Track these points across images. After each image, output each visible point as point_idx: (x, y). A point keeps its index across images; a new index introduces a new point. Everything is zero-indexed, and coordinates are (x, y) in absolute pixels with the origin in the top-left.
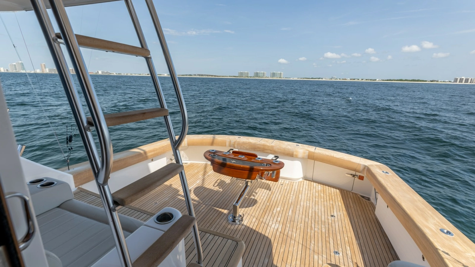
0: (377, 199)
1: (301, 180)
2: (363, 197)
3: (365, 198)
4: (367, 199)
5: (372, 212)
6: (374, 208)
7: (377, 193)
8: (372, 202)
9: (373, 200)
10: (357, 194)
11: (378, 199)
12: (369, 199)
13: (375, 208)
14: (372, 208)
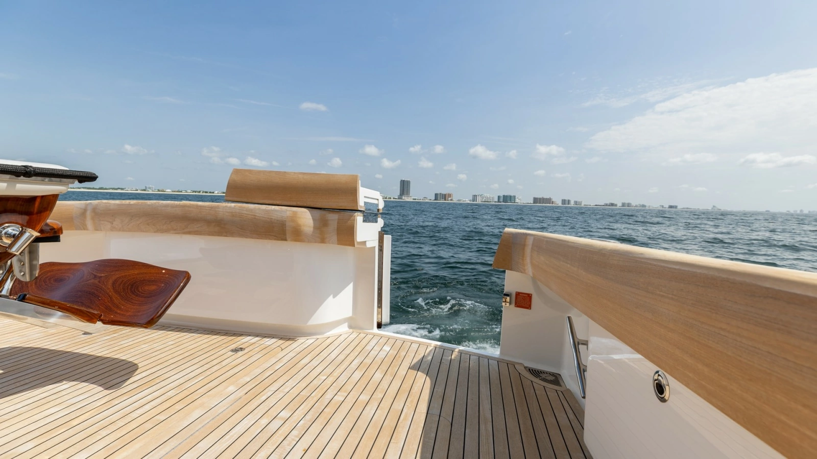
0: (584, 371)
1: (344, 329)
2: (536, 373)
3: (543, 376)
4: (552, 378)
5: (569, 435)
6: (578, 414)
7: (580, 346)
8: (568, 390)
9: (571, 382)
10: (514, 364)
11: (588, 369)
12: (556, 379)
13: (582, 412)
14: (571, 416)
